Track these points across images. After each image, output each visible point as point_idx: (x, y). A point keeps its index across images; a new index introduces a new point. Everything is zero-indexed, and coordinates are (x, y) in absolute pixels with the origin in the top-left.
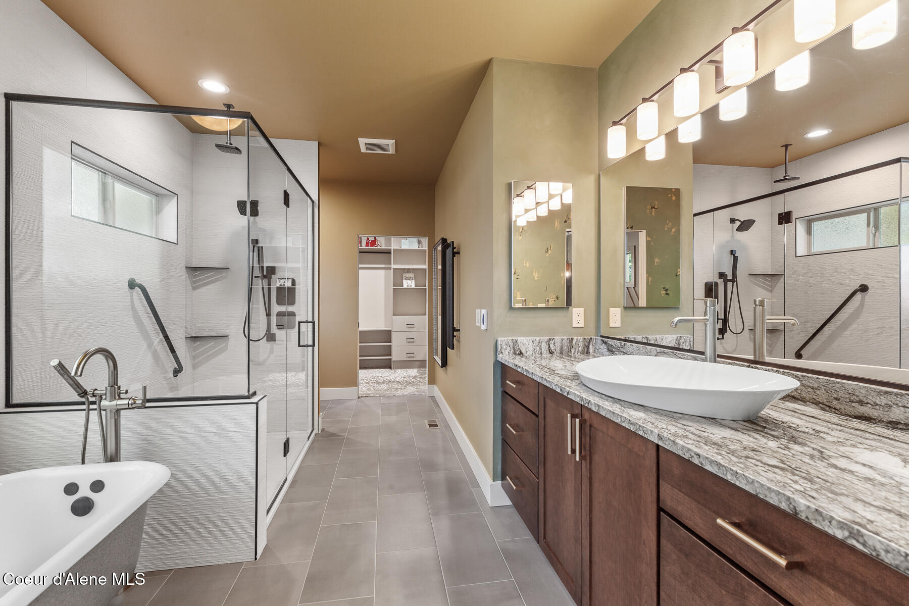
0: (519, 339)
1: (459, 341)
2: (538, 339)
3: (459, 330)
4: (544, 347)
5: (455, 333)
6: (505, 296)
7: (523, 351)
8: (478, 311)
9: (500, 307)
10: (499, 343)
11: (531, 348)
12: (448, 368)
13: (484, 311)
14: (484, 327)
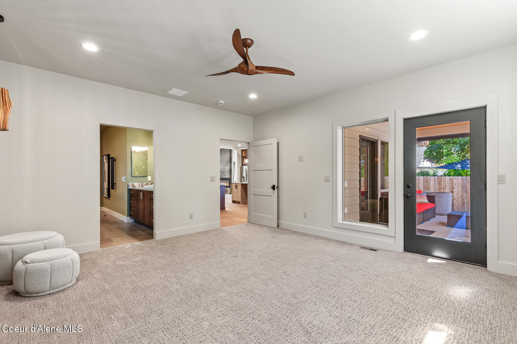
0: (134, 183)
1: (116, 187)
2: (139, 183)
3: (116, 184)
4: (141, 185)
5: (115, 185)
6: (130, 173)
7: (135, 186)
8: (123, 177)
9: (129, 176)
10: (129, 184)
11: (137, 186)
12: (110, 198)
13: (125, 177)
14: (124, 181)
